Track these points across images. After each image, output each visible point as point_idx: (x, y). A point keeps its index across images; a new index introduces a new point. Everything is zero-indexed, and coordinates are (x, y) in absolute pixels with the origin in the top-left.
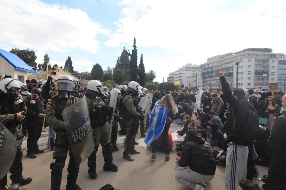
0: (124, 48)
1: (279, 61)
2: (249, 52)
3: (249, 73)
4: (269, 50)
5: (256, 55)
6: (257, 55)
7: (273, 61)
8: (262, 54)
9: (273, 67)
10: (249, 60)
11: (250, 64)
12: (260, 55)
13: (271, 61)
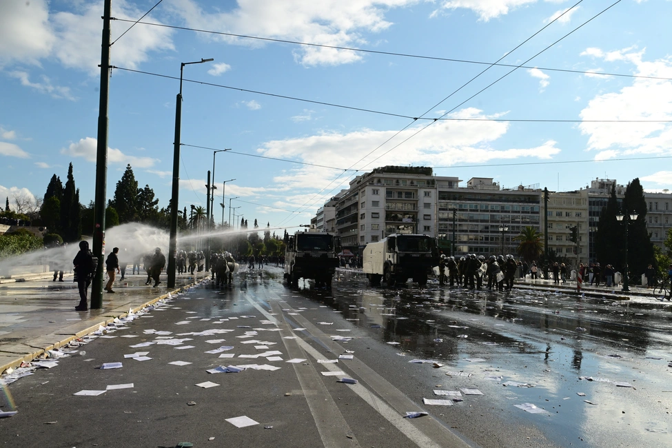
0: (129, 165)
1: (439, 192)
2: (381, 175)
3: (375, 215)
4: (428, 171)
5: (394, 181)
6: (397, 182)
7: (427, 194)
8: (409, 179)
9: (427, 205)
10: (374, 190)
11: (376, 198)
12: (405, 180)
13: (421, 192)
